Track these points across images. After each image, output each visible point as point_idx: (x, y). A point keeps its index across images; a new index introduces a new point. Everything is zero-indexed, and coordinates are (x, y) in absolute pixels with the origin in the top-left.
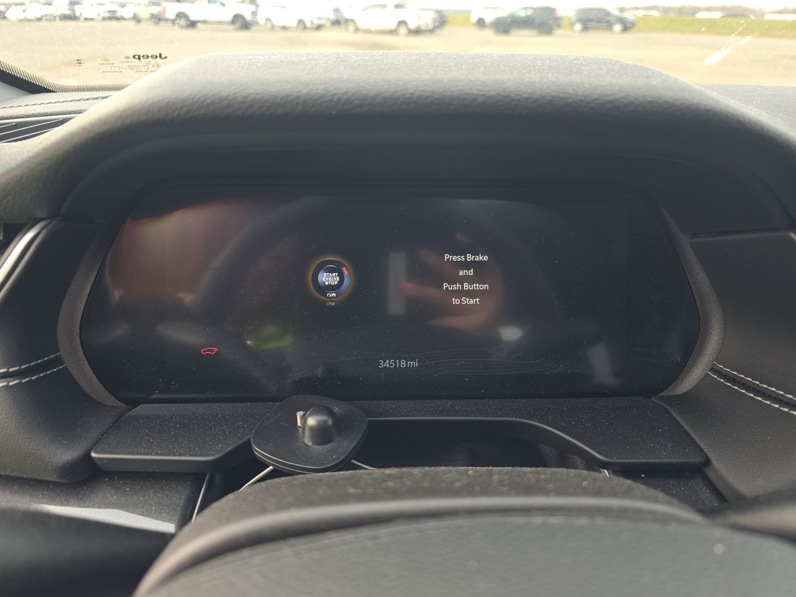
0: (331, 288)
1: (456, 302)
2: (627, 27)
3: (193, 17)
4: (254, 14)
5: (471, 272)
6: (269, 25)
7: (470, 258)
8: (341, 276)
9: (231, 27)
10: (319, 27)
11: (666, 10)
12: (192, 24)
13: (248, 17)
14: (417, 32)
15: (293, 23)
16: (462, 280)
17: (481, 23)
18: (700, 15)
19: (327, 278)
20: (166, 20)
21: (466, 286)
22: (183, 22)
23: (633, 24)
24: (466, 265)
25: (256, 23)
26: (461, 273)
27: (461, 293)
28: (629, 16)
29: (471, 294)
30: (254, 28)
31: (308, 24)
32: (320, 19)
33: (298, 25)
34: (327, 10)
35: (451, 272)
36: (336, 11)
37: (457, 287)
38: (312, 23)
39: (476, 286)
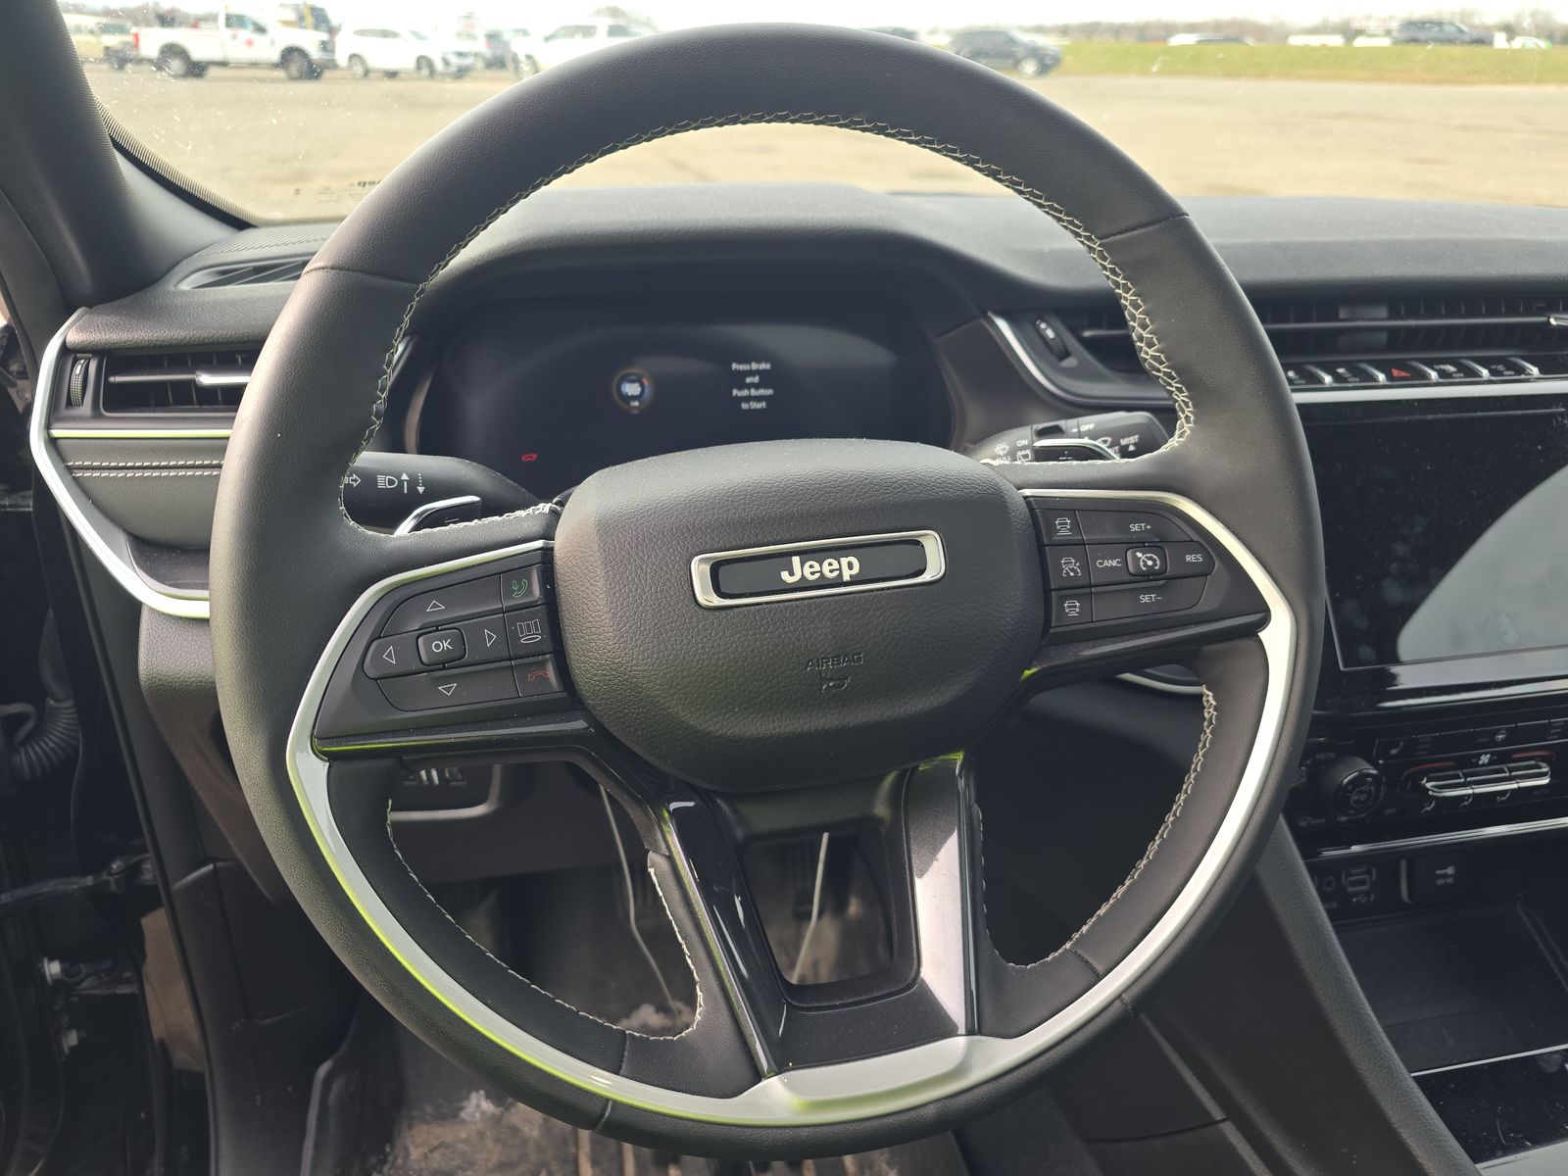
0: (634, 398)
1: (744, 406)
2: (1048, 65)
3: (197, 55)
4: (326, 47)
5: (756, 379)
6: (359, 70)
7: (754, 366)
8: (642, 386)
9: (280, 74)
10: (461, 73)
12: (196, 69)
13: (315, 54)
15: (407, 63)
16: (749, 387)
19: (630, 389)
20: (140, 61)
21: (753, 392)
22: (176, 65)
23: (1056, 62)
24: (752, 373)
25: (332, 65)
26: (748, 380)
27: (748, 399)
29: (757, 399)
30: (327, 74)
31: (439, 66)
32: (460, 54)
33: (419, 68)
34: (474, 38)
35: (739, 380)
36: (493, 37)
37: (745, 393)
38: (446, 63)
39: (762, 392)
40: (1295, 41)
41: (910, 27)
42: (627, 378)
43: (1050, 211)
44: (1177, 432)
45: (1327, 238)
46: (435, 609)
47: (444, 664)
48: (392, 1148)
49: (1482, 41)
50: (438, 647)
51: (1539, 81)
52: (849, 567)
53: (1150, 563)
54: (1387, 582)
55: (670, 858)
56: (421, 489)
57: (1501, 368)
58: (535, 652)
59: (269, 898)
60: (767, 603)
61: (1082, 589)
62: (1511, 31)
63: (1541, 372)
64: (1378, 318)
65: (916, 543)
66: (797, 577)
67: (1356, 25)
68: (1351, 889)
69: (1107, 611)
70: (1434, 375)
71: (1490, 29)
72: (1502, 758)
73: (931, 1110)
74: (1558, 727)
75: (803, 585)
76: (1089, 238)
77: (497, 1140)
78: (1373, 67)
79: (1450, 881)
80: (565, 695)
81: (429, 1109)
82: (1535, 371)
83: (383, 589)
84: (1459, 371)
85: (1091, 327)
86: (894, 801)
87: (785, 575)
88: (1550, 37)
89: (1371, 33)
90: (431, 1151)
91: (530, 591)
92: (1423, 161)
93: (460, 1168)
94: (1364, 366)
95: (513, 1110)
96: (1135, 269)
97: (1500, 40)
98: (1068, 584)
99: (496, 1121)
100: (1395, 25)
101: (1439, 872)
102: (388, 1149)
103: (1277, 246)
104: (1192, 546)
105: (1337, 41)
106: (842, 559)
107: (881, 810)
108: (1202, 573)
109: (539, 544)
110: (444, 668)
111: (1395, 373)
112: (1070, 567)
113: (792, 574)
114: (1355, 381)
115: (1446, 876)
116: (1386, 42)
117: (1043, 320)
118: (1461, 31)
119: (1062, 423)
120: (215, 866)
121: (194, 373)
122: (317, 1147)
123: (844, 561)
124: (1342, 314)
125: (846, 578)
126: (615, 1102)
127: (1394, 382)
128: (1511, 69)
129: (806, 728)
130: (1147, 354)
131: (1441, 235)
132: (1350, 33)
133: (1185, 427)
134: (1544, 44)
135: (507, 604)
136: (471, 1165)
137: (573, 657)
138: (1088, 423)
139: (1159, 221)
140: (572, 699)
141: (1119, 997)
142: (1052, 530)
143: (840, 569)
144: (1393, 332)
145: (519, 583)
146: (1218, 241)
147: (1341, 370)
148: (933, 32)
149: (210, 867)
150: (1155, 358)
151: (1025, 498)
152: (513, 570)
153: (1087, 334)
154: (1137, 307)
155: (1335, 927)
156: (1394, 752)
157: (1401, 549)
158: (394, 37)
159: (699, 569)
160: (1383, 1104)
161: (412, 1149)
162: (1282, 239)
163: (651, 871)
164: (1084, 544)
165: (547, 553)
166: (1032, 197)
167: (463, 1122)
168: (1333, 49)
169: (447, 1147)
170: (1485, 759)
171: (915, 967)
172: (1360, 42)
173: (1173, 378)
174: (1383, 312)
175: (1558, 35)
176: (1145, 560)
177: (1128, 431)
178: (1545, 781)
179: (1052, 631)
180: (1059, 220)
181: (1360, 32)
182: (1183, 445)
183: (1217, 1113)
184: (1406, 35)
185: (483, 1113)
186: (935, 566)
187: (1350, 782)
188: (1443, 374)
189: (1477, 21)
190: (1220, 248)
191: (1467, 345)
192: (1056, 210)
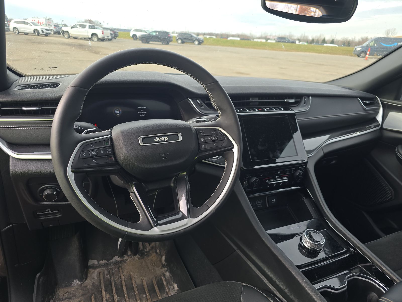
0: (118, 113)
1: (141, 115)
2: (200, 42)
5: (143, 110)
6: (17, 32)
7: (142, 107)
8: (119, 111)
11: (217, 35)
14: (103, 40)
15: (31, 31)
16: (142, 111)
17: (134, 36)
18: (230, 38)
19: (117, 112)
21: (142, 113)
23: (203, 41)
24: (142, 109)
26: (141, 110)
27: (141, 114)
28: (201, 37)
29: (143, 114)
31: (41, 32)
32: (47, 30)
33: (34, 32)
34: (51, 26)
35: (139, 110)
36: (56, 26)
37: (141, 113)
38: (43, 32)
39: (144, 112)
40: (255, 40)
41: (168, 31)
42: (116, 110)
43: (197, 80)
44: (219, 117)
45: (247, 85)
46: (92, 147)
47: (94, 156)
48: (55, 294)
49: (294, 42)
50: (93, 153)
51: (305, 52)
52: (166, 139)
53: (215, 138)
54: (258, 146)
55: (134, 193)
56: (82, 128)
57: (277, 109)
58: (110, 154)
59: (29, 229)
60: (152, 145)
61: (204, 143)
62: (300, 41)
63: (284, 109)
64: (257, 100)
65: (177, 135)
66: (157, 140)
67: (268, 37)
68: (258, 205)
69: (209, 146)
70: (266, 110)
71: (295, 40)
72: (280, 177)
73: (182, 231)
74: (288, 171)
75: (158, 142)
76: (203, 85)
77: (81, 289)
78: (272, 47)
79: (275, 202)
80: (116, 162)
81: (63, 285)
82: (283, 109)
83: (82, 143)
84: (270, 109)
85: (206, 101)
86: (174, 183)
87: (155, 140)
88: (307, 42)
89: (271, 39)
90: (65, 294)
91: (109, 144)
92: (282, 68)
93: (72, 296)
94: (254, 108)
95: (85, 283)
96: (210, 90)
97: (297, 42)
98: (202, 142)
99: (81, 285)
100: (276, 38)
101: (273, 200)
102: (54, 294)
103: (239, 87)
104: (221, 135)
105: (264, 41)
106: (165, 137)
107: (172, 185)
108: (223, 140)
109: (110, 136)
110: (94, 157)
111: (259, 109)
112: (202, 139)
113: (156, 140)
114: (252, 111)
115: (274, 201)
116: (274, 41)
117: (198, 99)
118: (289, 40)
119: (201, 117)
120: (13, 225)
121: (22, 108)
122: (37, 294)
123: (165, 138)
124: (251, 99)
125: (166, 141)
126: (127, 232)
127: (259, 111)
128: (299, 49)
129: (159, 166)
130: (213, 104)
131: (267, 85)
132: (267, 39)
133: (220, 116)
134: (306, 44)
135: (105, 146)
136: (75, 295)
137: (117, 155)
138: (205, 117)
139: (213, 82)
140: (117, 163)
141: (213, 210)
142: (199, 133)
143: (164, 139)
144: (259, 102)
145: (107, 143)
146: (223, 85)
147: (250, 109)
148: (173, 33)
149: (12, 225)
150: (215, 105)
151: (195, 128)
152: (105, 140)
153: (206, 102)
154: (211, 96)
155: (255, 212)
156: (261, 176)
157: (261, 140)
158: (27, 24)
159: (140, 139)
160: (260, 235)
161: (60, 294)
162: (240, 85)
163: (131, 196)
164: (204, 136)
165: (111, 138)
166: (193, 78)
167: (72, 287)
168: (263, 42)
169: (69, 293)
170: (277, 177)
171: (179, 209)
172: (269, 41)
173: (217, 108)
174: (257, 99)
175: (309, 42)
176: (214, 138)
177: (212, 118)
178: (287, 180)
179: (200, 150)
180: (198, 82)
181: (269, 39)
182: (220, 119)
183: (236, 248)
184: (278, 40)
185: (77, 284)
186: (180, 139)
187: (254, 181)
188: (267, 110)
189: (293, 38)
190: (223, 87)
191: (272, 105)
192: (198, 80)
